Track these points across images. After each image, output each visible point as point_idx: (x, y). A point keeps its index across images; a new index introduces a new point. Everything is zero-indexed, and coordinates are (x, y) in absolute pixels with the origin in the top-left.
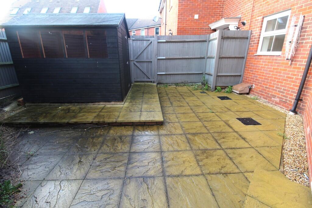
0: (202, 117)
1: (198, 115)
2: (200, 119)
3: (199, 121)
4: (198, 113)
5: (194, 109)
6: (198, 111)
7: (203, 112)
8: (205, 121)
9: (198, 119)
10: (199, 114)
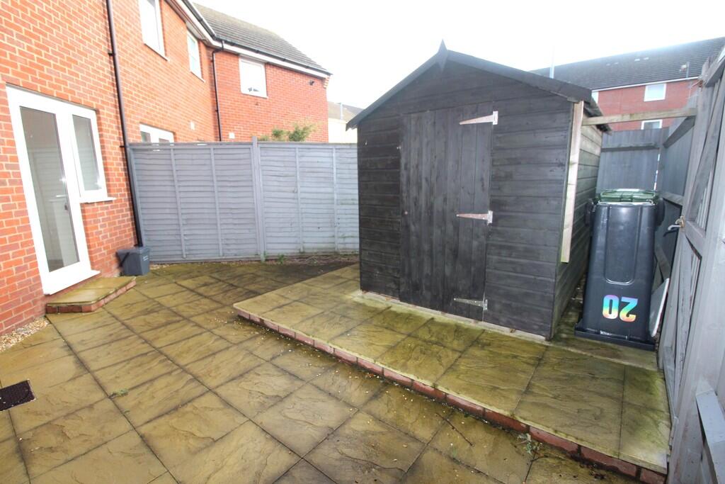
0: (155, 363)
1: (167, 365)
2: (161, 353)
3: (161, 349)
4: (170, 373)
5: (188, 383)
6: (169, 379)
7: (151, 381)
8: (146, 354)
9: (165, 352)
10: (164, 370)
